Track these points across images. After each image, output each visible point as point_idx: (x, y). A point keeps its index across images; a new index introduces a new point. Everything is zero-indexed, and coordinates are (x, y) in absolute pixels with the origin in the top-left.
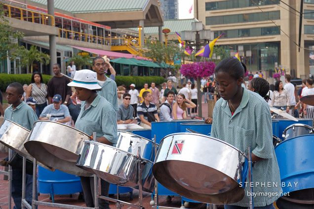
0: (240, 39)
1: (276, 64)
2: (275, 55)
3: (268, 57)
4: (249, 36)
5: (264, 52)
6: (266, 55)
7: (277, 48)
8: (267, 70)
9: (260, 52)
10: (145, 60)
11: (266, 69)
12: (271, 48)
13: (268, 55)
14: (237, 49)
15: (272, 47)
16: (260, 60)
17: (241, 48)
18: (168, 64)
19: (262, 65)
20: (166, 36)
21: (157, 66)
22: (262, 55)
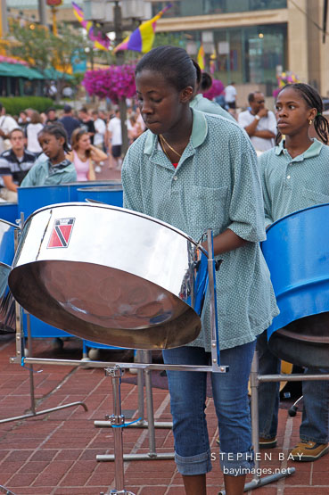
0: (207, 18)
1: (280, 68)
2: (278, 50)
3: (264, 55)
4: (224, 11)
5: (255, 46)
6: (260, 52)
7: (281, 37)
8: (261, 83)
9: (247, 46)
10: (11, 63)
11: (259, 81)
12: (269, 37)
13: (263, 50)
14: (200, 39)
15: (272, 33)
16: (247, 61)
17: (207, 37)
18: (60, 71)
19: (253, 73)
20: (54, 11)
21: (36, 75)
22: (252, 52)
